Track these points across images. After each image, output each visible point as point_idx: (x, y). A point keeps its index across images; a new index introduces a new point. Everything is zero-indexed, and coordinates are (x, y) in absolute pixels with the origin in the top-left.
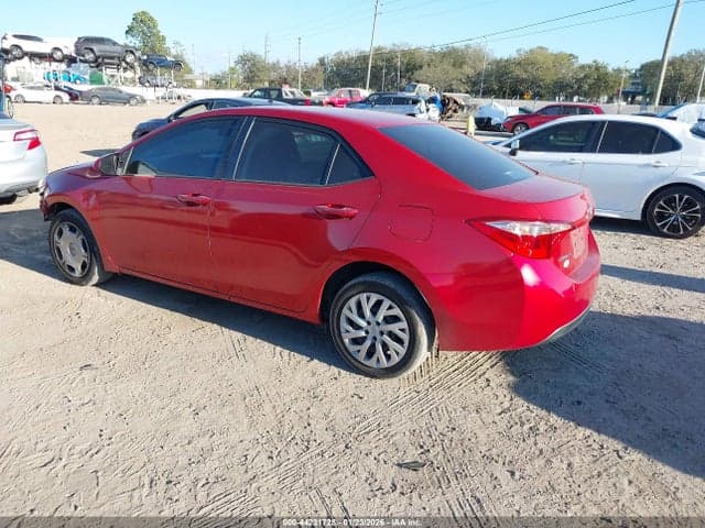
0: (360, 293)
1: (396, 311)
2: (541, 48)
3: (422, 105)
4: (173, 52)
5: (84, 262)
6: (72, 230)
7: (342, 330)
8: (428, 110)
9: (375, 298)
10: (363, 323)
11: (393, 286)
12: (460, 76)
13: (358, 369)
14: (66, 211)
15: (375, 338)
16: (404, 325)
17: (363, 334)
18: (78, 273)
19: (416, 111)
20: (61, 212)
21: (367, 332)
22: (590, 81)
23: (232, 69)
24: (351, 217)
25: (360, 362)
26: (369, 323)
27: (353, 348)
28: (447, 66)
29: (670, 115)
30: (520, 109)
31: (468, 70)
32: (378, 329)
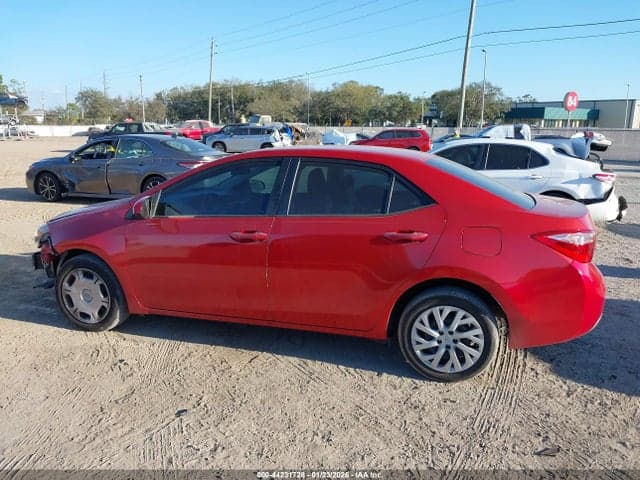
0: (432, 307)
1: (471, 320)
2: (352, 82)
3: (277, 134)
4: (11, 90)
5: (103, 307)
6: (88, 276)
7: (413, 343)
8: (282, 139)
9: (448, 310)
10: (436, 334)
11: (465, 297)
12: (289, 108)
13: (430, 376)
14: (80, 257)
15: (448, 347)
16: (479, 331)
17: (436, 344)
18: (94, 319)
19: (271, 139)
20: (72, 259)
21: (439, 342)
22: (398, 109)
23: (71, 105)
24: (421, 241)
25: (434, 370)
26: (441, 333)
27: (425, 359)
28: (275, 98)
29: (484, 135)
30: (358, 135)
31: (295, 102)
32: (451, 338)
